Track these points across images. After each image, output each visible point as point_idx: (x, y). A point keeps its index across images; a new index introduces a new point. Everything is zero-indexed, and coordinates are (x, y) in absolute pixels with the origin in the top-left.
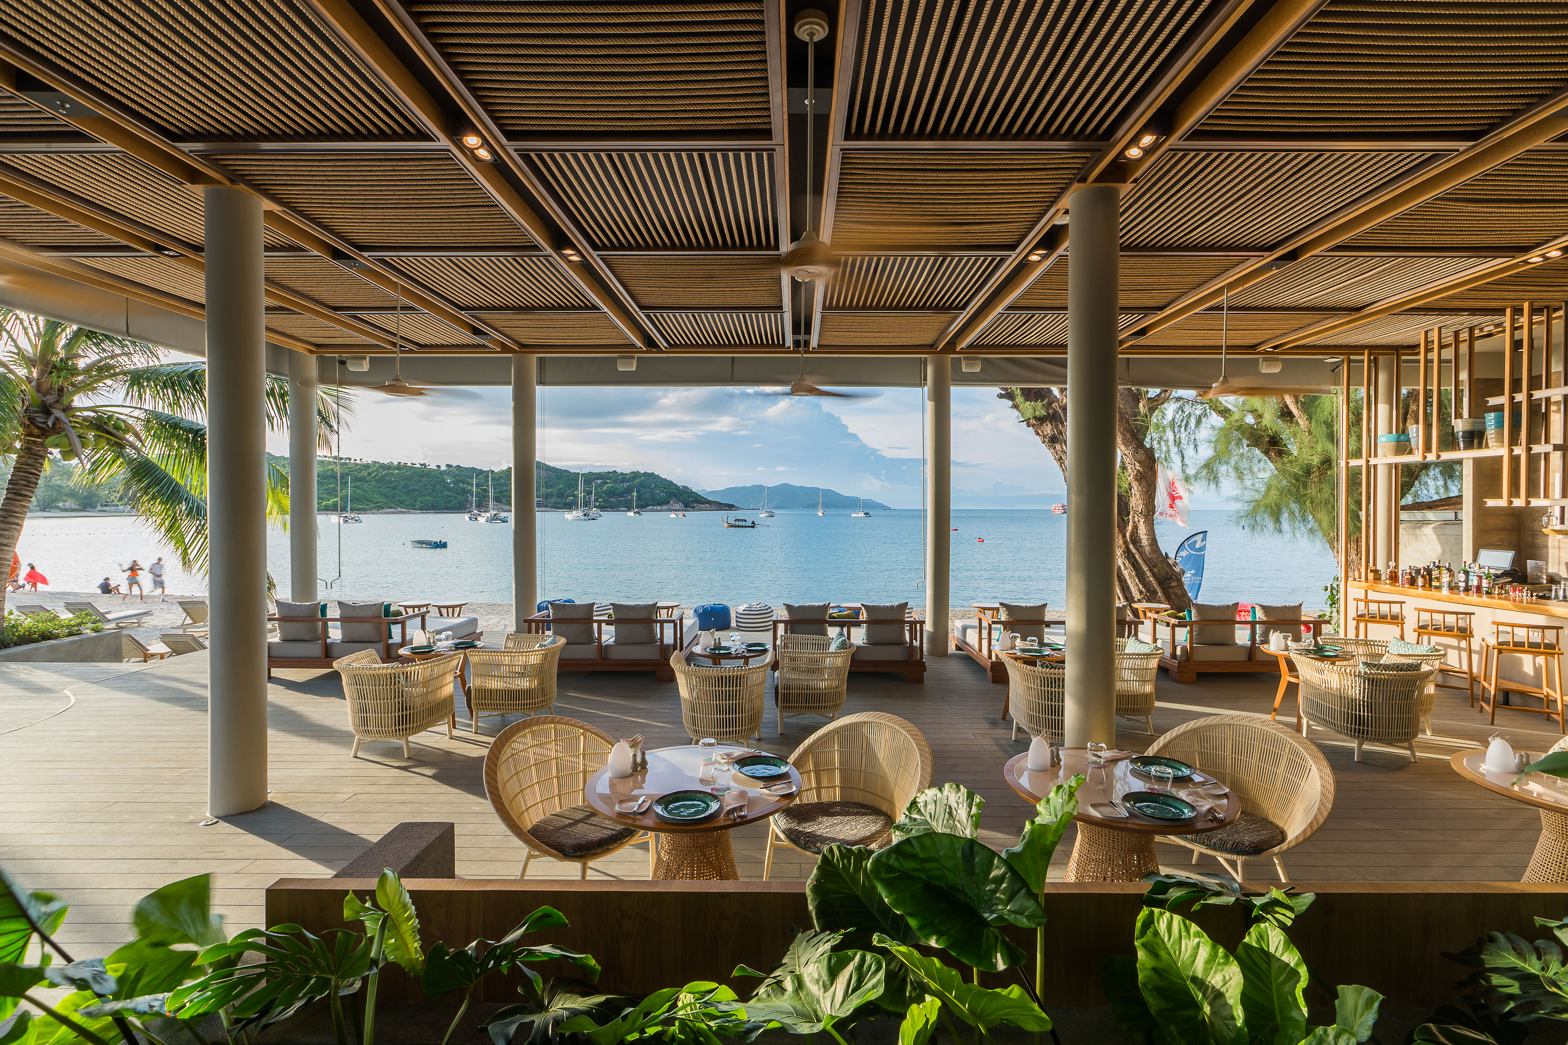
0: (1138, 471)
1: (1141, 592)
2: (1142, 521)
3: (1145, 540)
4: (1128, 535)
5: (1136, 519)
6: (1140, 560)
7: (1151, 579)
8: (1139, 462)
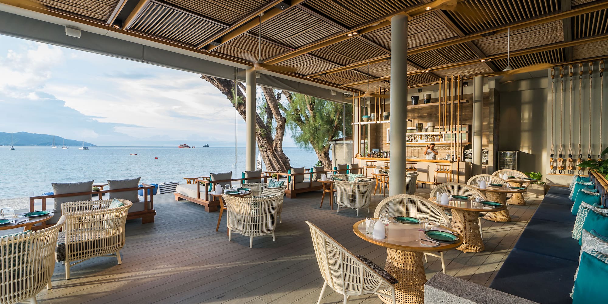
0: (281, 125)
1: (279, 168)
2: (279, 143)
3: (279, 150)
4: (273, 148)
5: (277, 142)
6: (278, 157)
7: (282, 163)
8: (282, 122)
